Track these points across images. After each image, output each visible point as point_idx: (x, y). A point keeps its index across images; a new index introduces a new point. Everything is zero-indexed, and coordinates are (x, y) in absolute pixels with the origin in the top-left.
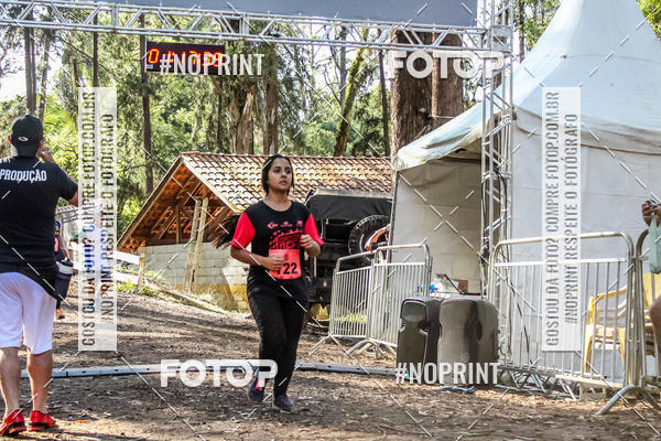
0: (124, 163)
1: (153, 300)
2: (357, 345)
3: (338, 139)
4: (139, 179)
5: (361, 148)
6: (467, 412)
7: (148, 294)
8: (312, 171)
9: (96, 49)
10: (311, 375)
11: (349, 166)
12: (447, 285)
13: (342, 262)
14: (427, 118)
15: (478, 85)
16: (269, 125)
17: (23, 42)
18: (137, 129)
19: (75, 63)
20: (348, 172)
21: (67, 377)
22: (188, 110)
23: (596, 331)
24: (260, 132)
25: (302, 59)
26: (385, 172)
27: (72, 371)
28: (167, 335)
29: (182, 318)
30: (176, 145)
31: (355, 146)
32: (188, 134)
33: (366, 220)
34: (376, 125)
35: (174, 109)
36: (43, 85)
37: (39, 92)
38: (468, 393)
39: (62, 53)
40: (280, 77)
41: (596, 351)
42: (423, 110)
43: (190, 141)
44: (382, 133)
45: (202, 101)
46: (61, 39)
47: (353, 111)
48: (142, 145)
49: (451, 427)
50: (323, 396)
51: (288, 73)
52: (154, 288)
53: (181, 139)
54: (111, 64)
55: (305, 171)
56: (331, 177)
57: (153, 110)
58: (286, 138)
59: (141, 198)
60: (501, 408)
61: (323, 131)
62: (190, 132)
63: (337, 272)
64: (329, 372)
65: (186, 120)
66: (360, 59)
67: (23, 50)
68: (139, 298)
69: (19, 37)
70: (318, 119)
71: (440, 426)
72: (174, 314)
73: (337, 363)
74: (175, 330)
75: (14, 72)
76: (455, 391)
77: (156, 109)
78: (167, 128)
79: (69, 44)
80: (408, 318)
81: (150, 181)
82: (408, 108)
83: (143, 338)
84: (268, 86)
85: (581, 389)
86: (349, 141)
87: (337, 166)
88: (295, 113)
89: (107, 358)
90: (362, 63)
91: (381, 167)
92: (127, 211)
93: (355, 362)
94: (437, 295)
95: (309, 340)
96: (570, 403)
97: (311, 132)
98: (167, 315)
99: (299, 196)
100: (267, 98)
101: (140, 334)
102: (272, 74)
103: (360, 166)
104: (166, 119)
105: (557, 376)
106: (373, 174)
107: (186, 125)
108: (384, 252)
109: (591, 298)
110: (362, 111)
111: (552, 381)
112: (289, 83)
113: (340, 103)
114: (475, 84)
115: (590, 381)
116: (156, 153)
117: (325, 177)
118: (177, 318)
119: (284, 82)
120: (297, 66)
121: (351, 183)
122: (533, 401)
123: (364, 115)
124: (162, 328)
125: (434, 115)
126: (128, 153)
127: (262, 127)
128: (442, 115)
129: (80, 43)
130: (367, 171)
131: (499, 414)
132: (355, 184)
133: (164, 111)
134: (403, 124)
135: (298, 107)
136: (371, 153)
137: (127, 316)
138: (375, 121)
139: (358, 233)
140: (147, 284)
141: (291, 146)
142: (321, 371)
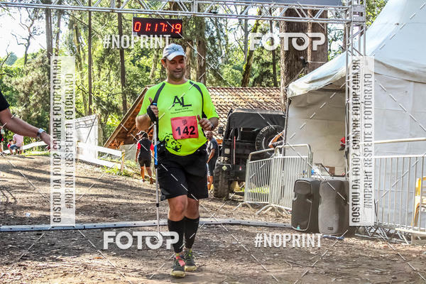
0: (108, 91)
1: (130, 179)
2: (263, 208)
3: (244, 76)
4: (118, 101)
5: (258, 81)
6: (341, 253)
7: (127, 175)
8: (229, 97)
9: (90, 19)
10: (237, 228)
11: (252, 93)
12: (322, 170)
13: (253, 155)
14: (305, 63)
15: (333, 40)
16: (200, 67)
17: (44, 16)
18: (116, 70)
19: (76, 28)
20: (252, 97)
21: (85, 229)
22: (148, 57)
23: (422, 200)
24: (194, 71)
25: (221, 25)
26: (275, 97)
27: (87, 225)
28: (142, 202)
29: (150, 191)
30: (140, 80)
31: (255, 80)
32: (148, 73)
33: (266, 128)
34: (268, 66)
35: (139, 57)
36: (57, 43)
37: (54, 47)
38: (339, 240)
39: (68, 23)
40: (207, 36)
41: (422, 213)
42: (302, 58)
43: (149, 77)
44: (272, 72)
45: (157, 52)
46: (68, 14)
47: (253, 57)
48: (120, 80)
49: (333, 262)
50: (247, 242)
51: (212, 34)
52: (130, 171)
53: (143, 76)
54: (99, 29)
55: (225, 97)
56: (242, 100)
57: (126, 58)
58: (210, 75)
59: (119, 114)
60: (362, 250)
61: (234, 70)
62: (149, 71)
63: (249, 162)
64: (248, 226)
65: (147, 64)
66: (258, 25)
67: (44, 20)
68: (121, 178)
69: (42, 13)
70: (230, 63)
71: (326, 261)
72: (145, 188)
73: (252, 220)
74: (146, 198)
75: (39, 34)
76: (331, 238)
77: (128, 58)
78: (135, 69)
79: (73, 16)
80: (299, 192)
81: (124, 103)
82: (292, 56)
83: (128, 204)
84: (199, 42)
85: (412, 237)
86: (251, 77)
87: (245, 93)
88: (217, 59)
89: (107, 217)
90: (259, 27)
91: (273, 94)
92: (109, 122)
93: (263, 219)
94: (316, 177)
95: (231, 205)
96: (405, 246)
97: (226, 72)
98: (140, 189)
99: (222, 112)
100: (199, 50)
101: (126, 201)
102: (202, 34)
103: (260, 93)
104: (134, 64)
105: (396, 229)
106: (268, 98)
107: (147, 67)
108: (280, 150)
109: (418, 179)
110: (259, 58)
111: (392, 232)
112: (212, 40)
113: (244, 52)
114: (331, 39)
115: (418, 232)
116: (129, 85)
117: (238, 100)
118: (147, 190)
119: (209, 39)
120: (217, 30)
121: (254, 104)
122: (381, 245)
123: (261, 60)
124: (138, 197)
125: (309, 61)
126: (110, 85)
127: (196, 68)
128: (314, 61)
129: (80, 16)
130: (264, 97)
131: (361, 254)
132: (256, 105)
133: (132, 58)
134: (288, 67)
135: (218, 56)
136: (265, 85)
137: (115, 189)
138: (267, 64)
139: (262, 136)
140: (126, 168)
141: (214, 80)
142: (243, 225)
